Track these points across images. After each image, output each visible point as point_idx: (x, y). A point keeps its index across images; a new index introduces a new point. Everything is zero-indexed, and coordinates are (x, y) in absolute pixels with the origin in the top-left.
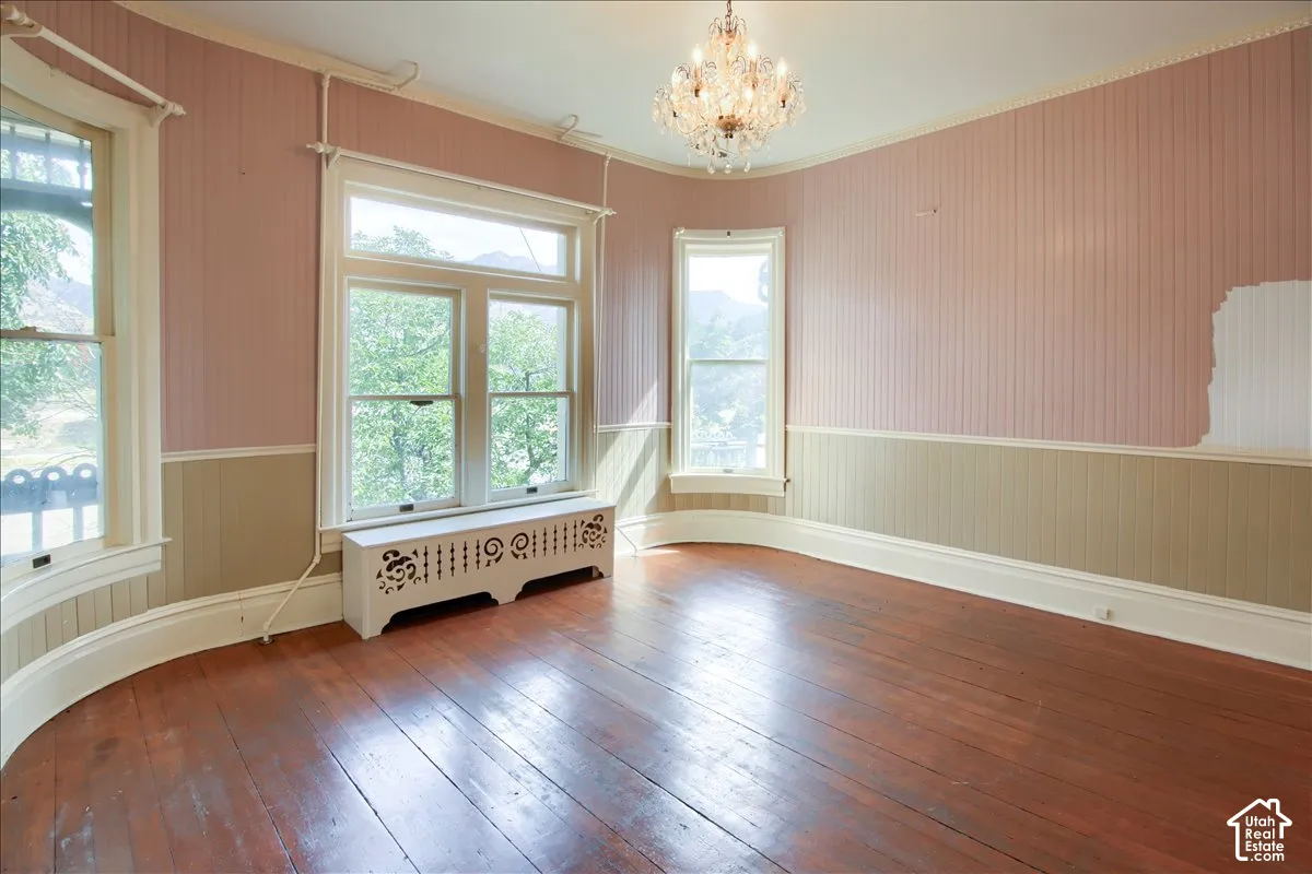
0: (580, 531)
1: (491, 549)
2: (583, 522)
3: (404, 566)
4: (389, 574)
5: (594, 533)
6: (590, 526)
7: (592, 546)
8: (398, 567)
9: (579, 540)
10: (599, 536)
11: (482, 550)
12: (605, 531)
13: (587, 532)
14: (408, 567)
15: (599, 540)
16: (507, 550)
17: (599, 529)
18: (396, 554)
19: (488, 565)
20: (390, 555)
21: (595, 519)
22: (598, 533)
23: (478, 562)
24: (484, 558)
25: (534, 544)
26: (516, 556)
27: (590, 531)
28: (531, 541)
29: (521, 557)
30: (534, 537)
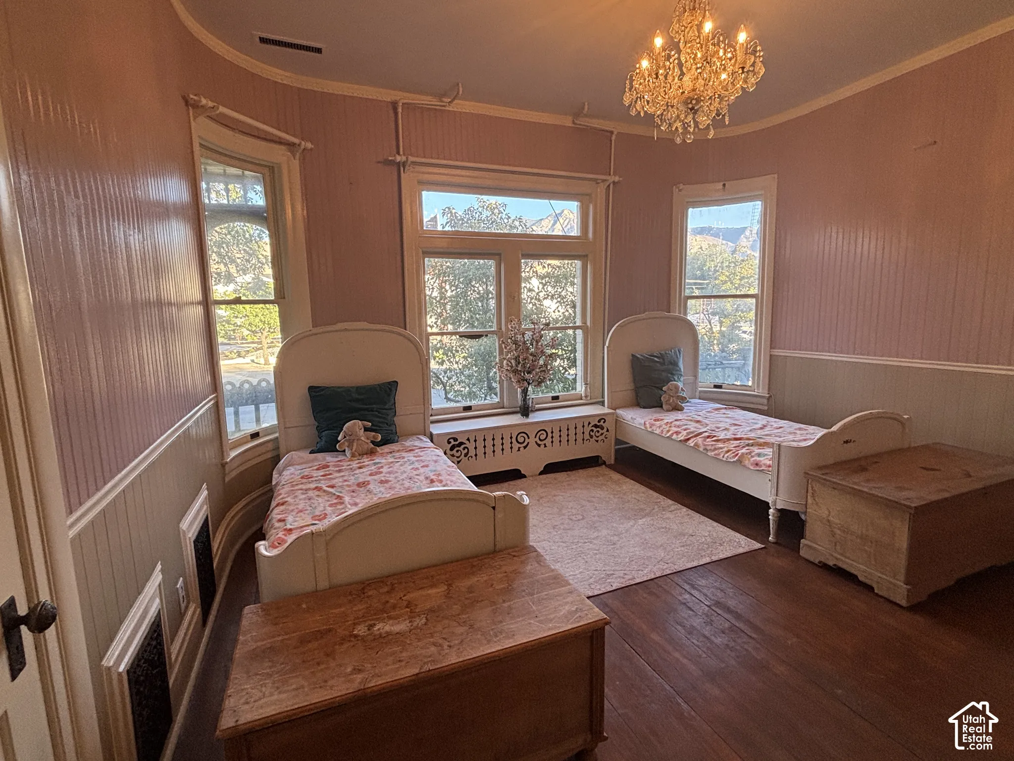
0: (587, 429)
1: (521, 440)
2: (589, 423)
3: (461, 448)
4: (452, 453)
5: (598, 432)
6: (596, 426)
7: (597, 441)
8: (458, 448)
9: (587, 436)
10: (602, 434)
11: (514, 440)
12: (608, 431)
13: (592, 431)
14: (464, 449)
15: (603, 437)
16: (532, 440)
17: (602, 428)
18: (455, 440)
19: (519, 450)
20: (452, 440)
21: (599, 421)
22: (601, 432)
23: (511, 448)
24: (516, 446)
25: (552, 437)
26: (539, 445)
27: (595, 430)
28: (550, 435)
29: (542, 446)
30: (552, 432)
